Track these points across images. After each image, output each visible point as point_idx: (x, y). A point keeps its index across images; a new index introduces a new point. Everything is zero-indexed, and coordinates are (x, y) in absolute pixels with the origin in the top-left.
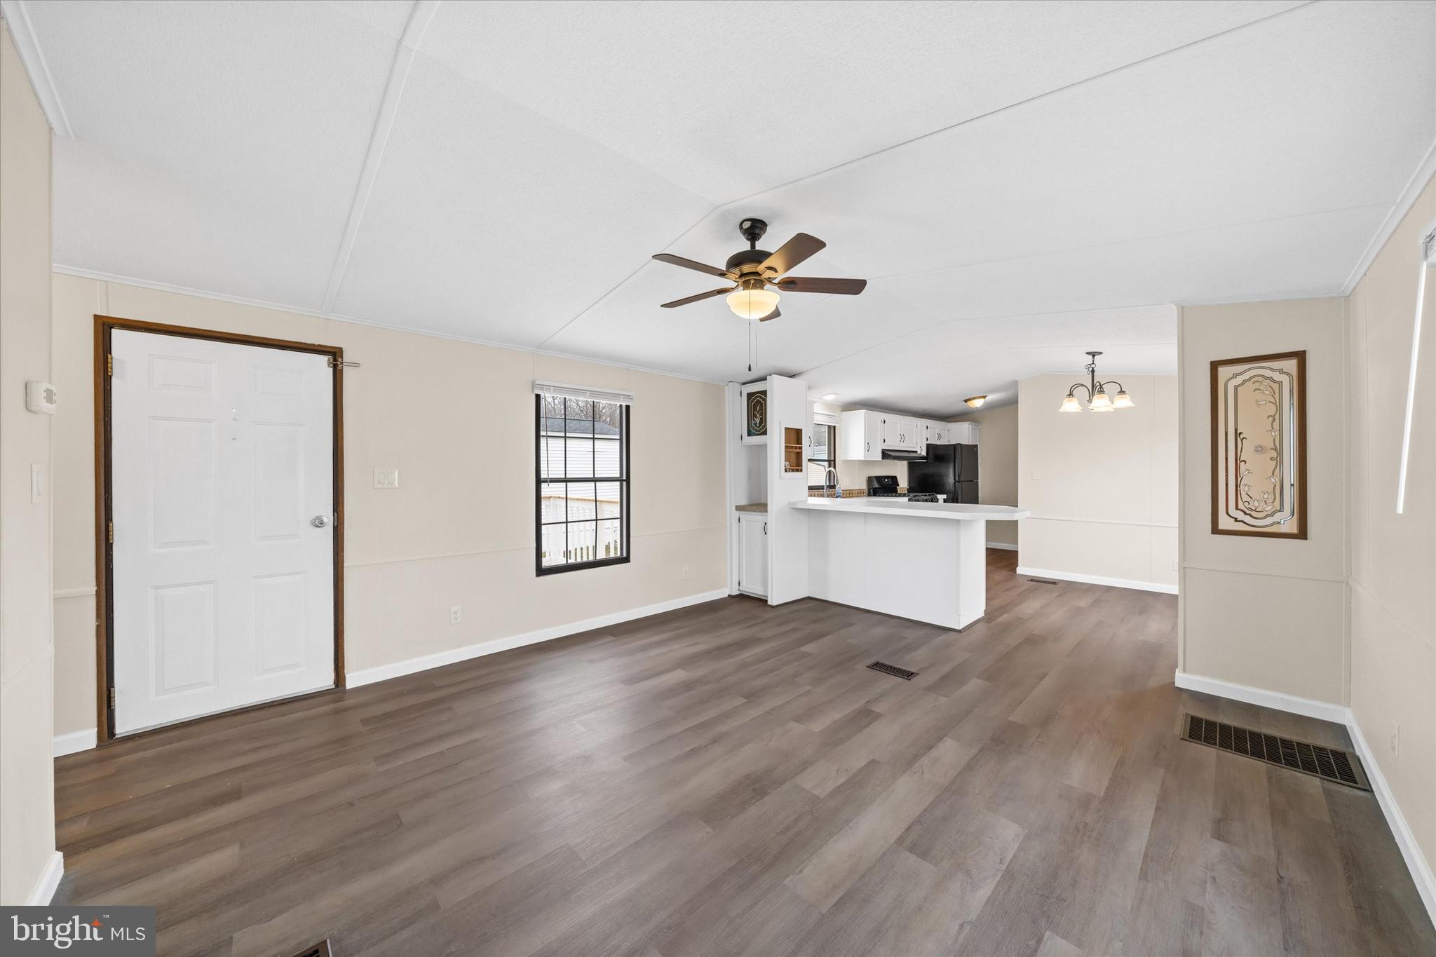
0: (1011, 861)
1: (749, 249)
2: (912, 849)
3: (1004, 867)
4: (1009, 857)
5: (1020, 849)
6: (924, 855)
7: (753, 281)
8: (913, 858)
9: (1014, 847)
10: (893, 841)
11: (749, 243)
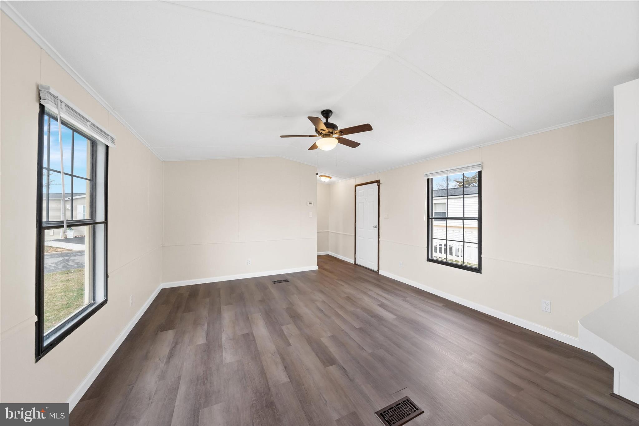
0: (222, 350)
2: (248, 334)
3: (223, 347)
4: (223, 351)
5: (222, 356)
6: (244, 335)
8: (245, 333)
9: (224, 355)
10: (253, 332)
11: (325, 119)
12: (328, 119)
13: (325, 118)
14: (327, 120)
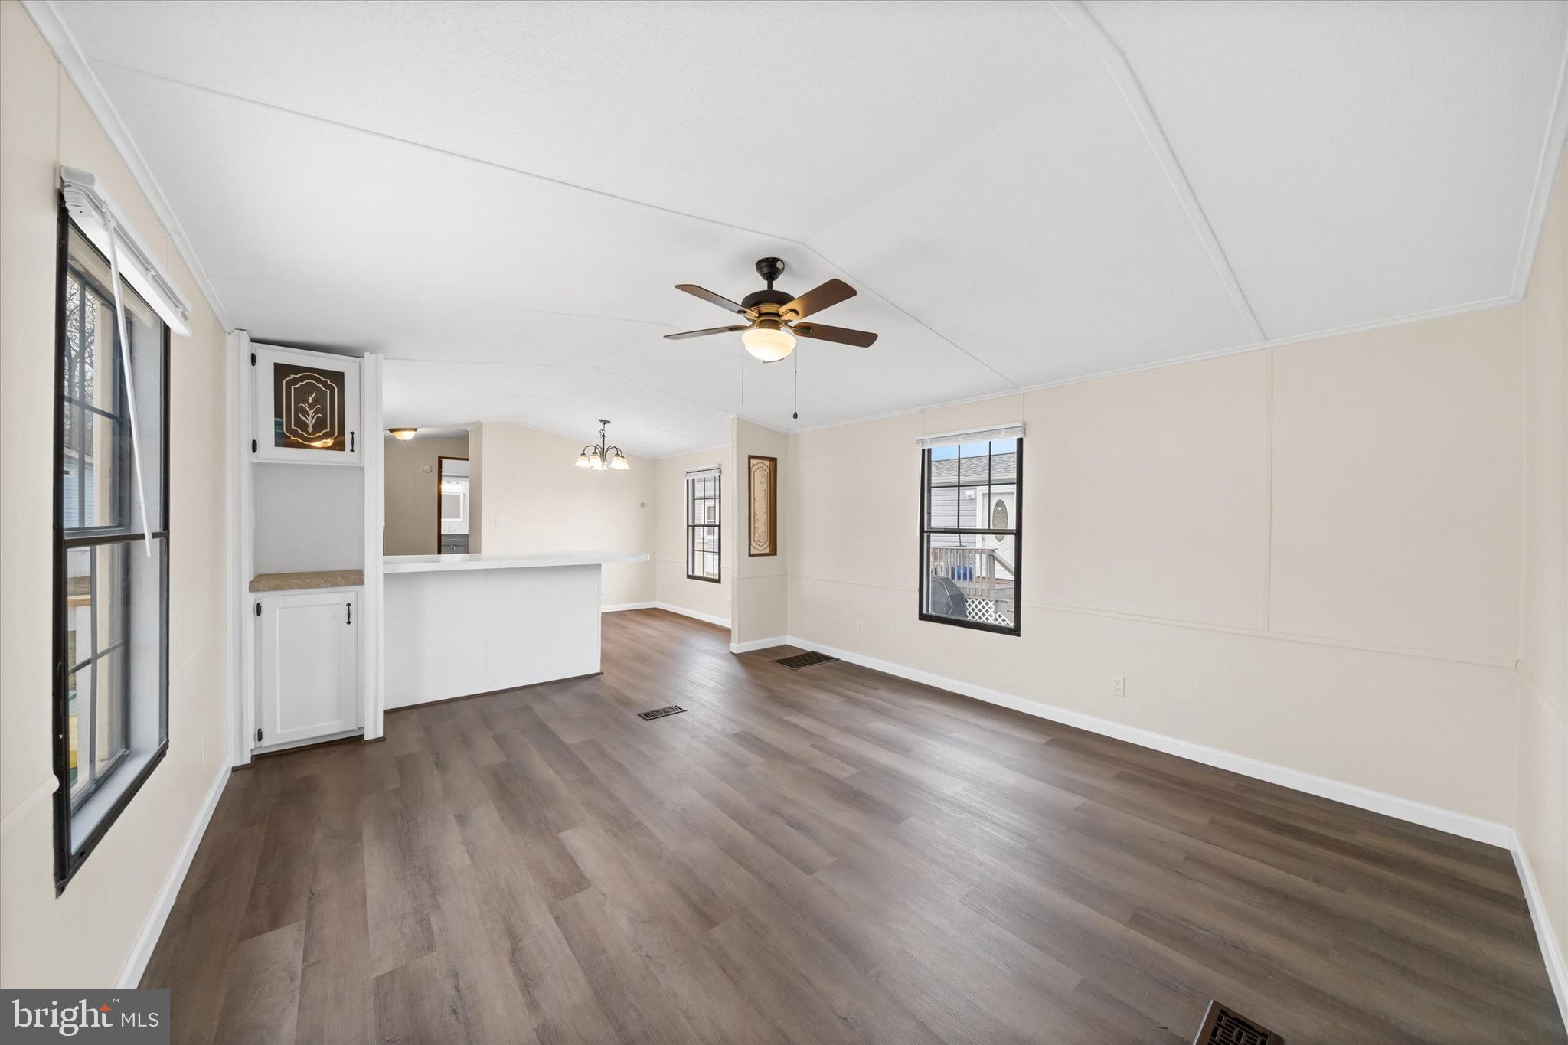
1: (766, 289)
7: (772, 322)
11: (766, 282)
12: (774, 282)
13: (766, 279)
14: (770, 285)
